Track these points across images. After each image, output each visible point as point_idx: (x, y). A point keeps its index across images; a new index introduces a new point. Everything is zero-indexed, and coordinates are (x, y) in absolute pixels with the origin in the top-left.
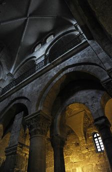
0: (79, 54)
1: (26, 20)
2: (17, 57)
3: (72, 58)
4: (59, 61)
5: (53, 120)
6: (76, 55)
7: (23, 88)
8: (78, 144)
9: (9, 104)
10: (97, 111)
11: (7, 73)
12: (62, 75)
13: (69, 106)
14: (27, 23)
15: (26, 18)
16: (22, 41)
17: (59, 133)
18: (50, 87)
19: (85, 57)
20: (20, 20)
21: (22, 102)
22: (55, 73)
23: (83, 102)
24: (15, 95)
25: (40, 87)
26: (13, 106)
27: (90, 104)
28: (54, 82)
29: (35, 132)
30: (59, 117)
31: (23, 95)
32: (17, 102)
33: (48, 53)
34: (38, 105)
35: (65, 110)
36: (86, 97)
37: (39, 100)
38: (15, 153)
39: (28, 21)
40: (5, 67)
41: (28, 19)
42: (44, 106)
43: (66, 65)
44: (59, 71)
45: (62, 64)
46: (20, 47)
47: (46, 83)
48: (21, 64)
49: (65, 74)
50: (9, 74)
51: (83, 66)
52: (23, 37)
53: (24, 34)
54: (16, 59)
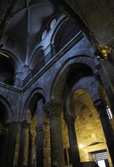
0: (77, 45)
1: (27, 10)
2: (28, 48)
3: (72, 49)
4: (62, 54)
5: (64, 104)
6: (75, 46)
7: (39, 80)
8: (91, 115)
9: (31, 94)
10: (96, 95)
11: (23, 65)
12: (65, 66)
13: (75, 92)
14: (29, 12)
15: (26, 9)
16: (29, 32)
17: (70, 114)
18: (58, 78)
19: (82, 49)
20: (21, 12)
21: (39, 92)
22: (60, 66)
23: (85, 87)
24: (33, 86)
25: (51, 79)
26: (34, 95)
27: (90, 90)
28: (60, 73)
29: (52, 116)
30: (68, 102)
31: (39, 86)
32: (36, 91)
33: (53, 42)
34: (51, 96)
35: (73, 95)
36: (87, 83)
37: (51, 90)
38: (42, 130)
39: (29, 10)
40: (20, 60)
41: (29, 8)
42: (55, 95)
43: (68, 57)
44: (62, 63)
45: (64, 56)
46: (28, 38)
47: (54, 75)
48: (33, 54)
49: (68, 66)
50: (25, 66)
51: (81, 57)
52: (29, 27)
53: (29, 25)
54: (28, 50)
